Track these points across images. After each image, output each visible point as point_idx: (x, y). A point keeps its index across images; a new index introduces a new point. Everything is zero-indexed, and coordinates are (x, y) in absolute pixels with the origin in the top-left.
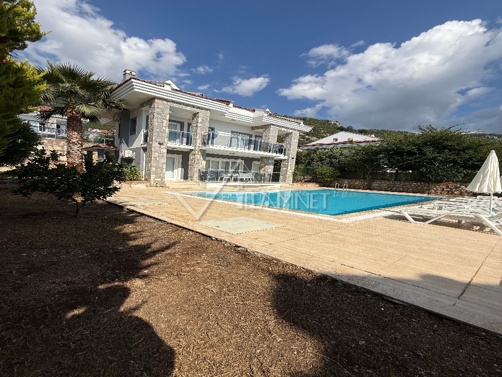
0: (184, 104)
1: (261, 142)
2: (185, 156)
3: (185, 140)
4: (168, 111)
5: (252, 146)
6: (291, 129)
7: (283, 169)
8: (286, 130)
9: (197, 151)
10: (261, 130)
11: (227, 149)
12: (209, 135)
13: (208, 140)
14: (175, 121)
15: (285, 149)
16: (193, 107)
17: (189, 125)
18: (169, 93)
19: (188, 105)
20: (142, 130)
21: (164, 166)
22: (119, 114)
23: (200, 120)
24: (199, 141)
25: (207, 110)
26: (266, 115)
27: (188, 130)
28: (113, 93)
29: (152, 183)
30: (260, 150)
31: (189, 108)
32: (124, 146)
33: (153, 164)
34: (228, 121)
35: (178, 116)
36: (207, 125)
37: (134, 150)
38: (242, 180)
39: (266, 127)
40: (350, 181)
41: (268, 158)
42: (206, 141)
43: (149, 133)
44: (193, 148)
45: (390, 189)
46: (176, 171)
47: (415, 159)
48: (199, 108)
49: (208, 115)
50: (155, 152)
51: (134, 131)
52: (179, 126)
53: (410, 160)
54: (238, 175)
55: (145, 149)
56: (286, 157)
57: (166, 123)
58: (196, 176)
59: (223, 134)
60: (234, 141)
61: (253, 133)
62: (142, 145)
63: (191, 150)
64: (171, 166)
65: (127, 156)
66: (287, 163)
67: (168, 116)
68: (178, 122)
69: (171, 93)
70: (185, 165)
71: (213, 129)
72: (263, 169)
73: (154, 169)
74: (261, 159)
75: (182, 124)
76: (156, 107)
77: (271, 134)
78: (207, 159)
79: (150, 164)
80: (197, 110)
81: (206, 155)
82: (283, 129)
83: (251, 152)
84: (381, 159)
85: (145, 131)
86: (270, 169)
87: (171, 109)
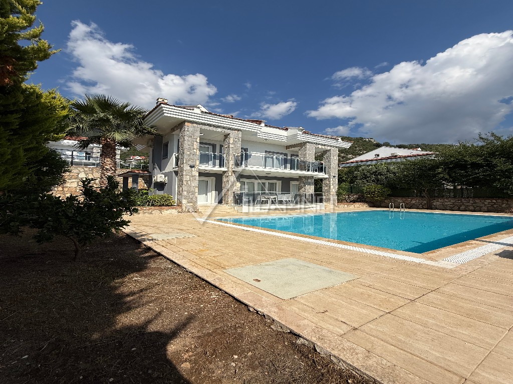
0: (214, 126)
1: (298, 160)
2: (219, 178)
3: (217, 162)
4: (198, 134)
5: (288, 165)
6: (328, 146)
7: (325, 188)
8: (323, 147)
9: (230, 173)
10: (296, 149)
11: (261, 169)
12: (242, 155)
13: (242, 160)
14: (206, 144)
15: (325, 167)
16: (224, 128)
17: (221, 146)
18: (198, 115)
19: (219, 127)
20: (174, 154)
21: (197, 190)
22: (152, 140)
23: (231, 141)
24: (232, 162)
25: (239, 130)
26: (301, 133)
27: (221, 152)
28: (145, 119)
29: (184, 208)
30: (297, 169)
31: (219, 130)
32: (157, 171)
33: (185, 188)
34: (261, 141)
35: (208, 138)
36: (239, 145)
37: (166, 175)
38: (281, 202)
39: (302, 144)
40: (404, 199)
41: (307, 178)
42: (239, 162)
43: (180, 156)
44: (226, 170)
45: (457, 208)
46: (209, 194)
47: (483, 172)
48: (230, 129)
49: (240, 136)
50: (187, 175)
51: (166, 156)
52: (211, 148)
53: (477, 174)
54: (275, 197)
55: (176, 173)
56: (326, 176)
57: (196, 145)
58: (231, 198)
59: (257, 155)
60: (269, 161)
61: (288, 152)
62: (173, 168)
63: (224, 172)
64: (203, 189)
65: (158, 181)
66: (327, 182)
67: (199, 138)
68: (210, 144)
69: (201, 116)
70: (219, 188)
71: (246, 150)
72: (303, 189)
73: (185, 193)
74: (300, 179)
75: (214, 146)
76: (186, 130)
77: (308, 152)
78: (241, 180)
79: (181, 188)
80: (229, 131)
81: (241, 177)
82: (320, 146)
83: (288, 172)
84: (439, 173)
85: (177, 155)
86: (310, 190)
87: (202, 131)
